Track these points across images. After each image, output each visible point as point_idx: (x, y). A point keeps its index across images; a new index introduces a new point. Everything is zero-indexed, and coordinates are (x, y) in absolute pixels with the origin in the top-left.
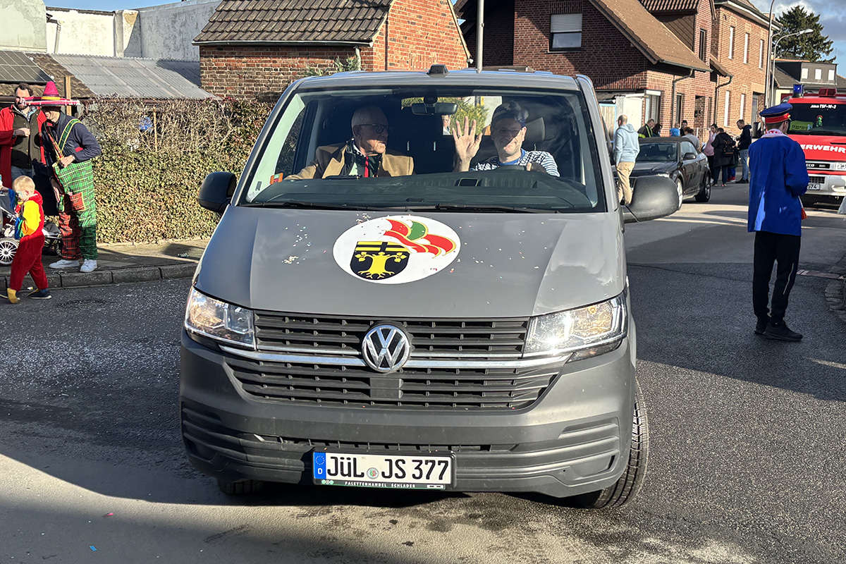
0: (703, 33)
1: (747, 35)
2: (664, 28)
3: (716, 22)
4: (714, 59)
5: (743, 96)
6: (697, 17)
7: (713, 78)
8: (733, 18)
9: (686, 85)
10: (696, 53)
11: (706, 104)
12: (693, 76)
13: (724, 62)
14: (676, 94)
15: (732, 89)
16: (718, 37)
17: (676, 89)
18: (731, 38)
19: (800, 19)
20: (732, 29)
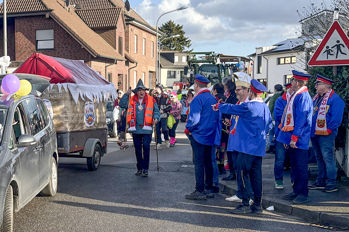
0: (120, 39)
1: (144, 39)
2: (98, 36)
3: (127, 33)
4: (127, 53)
5: (143, 73)
6: (117, 30)
7: (127, 63)
8: (136, 30)
9: (112, 69)
10: (117, 50)
11: (124, 79)
12: (116, 63)
13: (132, 55)
14: (107, 74)
15: (137, 70)
16: (128, 41)
17: (107, 71)
18: (136, 41)
19: (172, 28)
20: (136, 36)
